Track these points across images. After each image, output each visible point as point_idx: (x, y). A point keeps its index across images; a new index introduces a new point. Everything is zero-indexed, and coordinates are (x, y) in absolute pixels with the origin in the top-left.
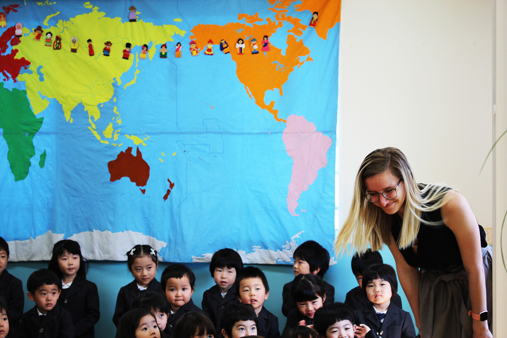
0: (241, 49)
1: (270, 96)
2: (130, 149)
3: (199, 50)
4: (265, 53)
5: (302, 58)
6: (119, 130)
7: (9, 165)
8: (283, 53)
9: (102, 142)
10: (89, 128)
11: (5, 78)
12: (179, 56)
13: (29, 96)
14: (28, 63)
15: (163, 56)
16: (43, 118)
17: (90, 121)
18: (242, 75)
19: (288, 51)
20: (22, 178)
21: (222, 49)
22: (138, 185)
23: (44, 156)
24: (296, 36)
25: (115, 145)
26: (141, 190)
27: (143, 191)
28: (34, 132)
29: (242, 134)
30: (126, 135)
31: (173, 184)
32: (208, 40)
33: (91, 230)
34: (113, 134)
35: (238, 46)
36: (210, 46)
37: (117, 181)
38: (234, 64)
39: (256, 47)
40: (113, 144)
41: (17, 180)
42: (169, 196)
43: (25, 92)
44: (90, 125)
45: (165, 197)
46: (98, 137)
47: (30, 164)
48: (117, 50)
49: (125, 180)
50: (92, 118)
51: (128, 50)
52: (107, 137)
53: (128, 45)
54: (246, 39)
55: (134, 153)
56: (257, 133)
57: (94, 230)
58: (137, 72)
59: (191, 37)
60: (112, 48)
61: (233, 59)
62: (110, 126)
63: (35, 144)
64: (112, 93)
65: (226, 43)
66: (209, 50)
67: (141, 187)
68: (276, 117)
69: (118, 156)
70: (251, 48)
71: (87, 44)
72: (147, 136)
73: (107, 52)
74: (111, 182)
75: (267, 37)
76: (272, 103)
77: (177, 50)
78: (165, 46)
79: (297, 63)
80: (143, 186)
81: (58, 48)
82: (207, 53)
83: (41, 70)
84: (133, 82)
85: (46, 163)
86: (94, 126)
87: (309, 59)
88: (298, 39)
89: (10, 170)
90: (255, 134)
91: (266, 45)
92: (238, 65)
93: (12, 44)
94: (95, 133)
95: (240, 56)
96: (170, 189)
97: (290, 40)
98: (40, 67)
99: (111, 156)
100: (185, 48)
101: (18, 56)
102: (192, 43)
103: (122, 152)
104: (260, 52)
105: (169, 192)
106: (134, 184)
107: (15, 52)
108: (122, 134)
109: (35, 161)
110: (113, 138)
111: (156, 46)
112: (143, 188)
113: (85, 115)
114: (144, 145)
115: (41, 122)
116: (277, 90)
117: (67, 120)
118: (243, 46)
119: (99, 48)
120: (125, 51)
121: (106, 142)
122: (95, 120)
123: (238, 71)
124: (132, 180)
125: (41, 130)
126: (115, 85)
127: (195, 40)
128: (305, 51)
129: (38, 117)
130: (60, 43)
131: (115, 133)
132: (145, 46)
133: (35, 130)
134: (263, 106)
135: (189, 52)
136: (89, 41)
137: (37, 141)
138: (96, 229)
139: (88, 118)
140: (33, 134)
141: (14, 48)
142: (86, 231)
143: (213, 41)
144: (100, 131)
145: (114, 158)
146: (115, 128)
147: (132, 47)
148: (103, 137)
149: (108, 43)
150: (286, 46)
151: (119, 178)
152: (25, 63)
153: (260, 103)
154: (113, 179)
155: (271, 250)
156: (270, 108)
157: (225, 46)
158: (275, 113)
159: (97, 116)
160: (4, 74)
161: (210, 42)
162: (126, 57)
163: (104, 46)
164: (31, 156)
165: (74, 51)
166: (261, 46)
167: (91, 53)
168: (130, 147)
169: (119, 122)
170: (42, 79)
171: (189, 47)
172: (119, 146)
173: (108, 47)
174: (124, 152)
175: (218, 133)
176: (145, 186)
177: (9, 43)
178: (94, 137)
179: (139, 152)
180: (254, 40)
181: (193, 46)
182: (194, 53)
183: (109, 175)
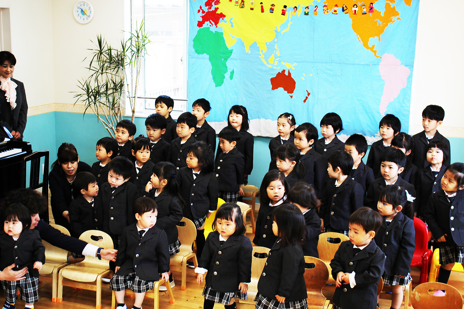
0: (355, 11)
1: (373, 41)
2: (284, 71)
3: (328, 11)
4: (371, 14)
5: (394, 18)
6: (278, 59)
7: (212, 77)
8: (382, 14)
9: (267, 65)
10: (260, 57)
11: (211, 24)
12: (316, 14)
13: (224, 36)
14: (225, 16)
15: (306, 14)
16: (233, 50)
17: (261, 53)
18: (355, 27)
19: (385, 13)
20: (220, 85)
21: (343, 10)
22: (288, 93)
23: (232, 73)
24: (391, 4)
25: (275, 68)
26: (290, 96)
27: (292, 97)
28: (227, 58)
29: (354, 64)
30: (282, 62)
31: (310, 93)
32: (335, 5)
33: (259, 118)
34: (274, 61)
35: (354, 9)
36: (336, 8)
37: (276, 90)
38: (351, 20)
39: (365, 10)
40: (274, 67)
41: (216, 86)
42: (307, 100)
43: (222, 33)
44: (260, 55)
45: (305, 101)
46: (265, 63)
47: (224, 77)
48: (278, 10)
49: (281, 89)
50: (262, 51)
51: (285, 9)
52: (270, 63)
53: (285, 7)
54: (359, 4)
55: (286, 73)
56: (363, 65)
57: (261, 118)
58: (290, 23)
59: (325, 3)
60: (275, 8)
61: (350, 17)
62: (273, 56)
63: (227, 65)
64: (275, 36)
65: (346, 7)
66: (335, 11)
67: (290, 94)
68: (375, 55)
69: (277, 74)
70: (362, 10)
71: (260, 5)
72: (295, 63)
73: (272, 10)
74: (272, 90)
75: (372, 4)
76: (374, 46)
77: (315, 10)
78: (308, 7)
79: (391, 21)
80: (291, 93)
81: (242, 7)
82: (334, 13)
83: (232, 21)
84: (287, 29)
85: (233, 77)
86: (263, 56)
87: (399, 19)
88: (392, 5)
89: (213, 80)
90: (361, 65)
91: (371, 9)
92: (353, 21)
93: (215, 4)
94: (264, 60)
95: (355, 15)
96: (308, 96)
97: (387, 5)
98: (232, 19)
99: (272, 74)
100: (320, 9)
101: (218, 12)
102: (325, 6)
103: (279, 72)
104: (368, 13)
105: (307, 98)
106: (286, 92)
107: (217, 9)
108: (280, 61)
109: (227, 75)
110: (274, 63)
111: (303, 8)
112: (291, 95)
113: (258, 49)
114: (293, 69)
115: (232, 52)
116: (376, 38)
117: (247, 52)
118: (357, 9)
119: (267, 8)
120: (283, 10)
121: (270, 66)
122: (264, 53)
123: (353, 25)
124: (285, 90)
125: (231, 57)
126: (276, 31)
127: (326, 4)
128: (397, 14)
129: (229, 49)
130: (243, 4)
131: (276, 60)
132: (296, 7)
133: (227, 57)
134: (368, 48)
135: (323, 12)
136: (261, 3)
137: (228, 63)
138: (263, 118)
139: (259, 51)
140: (226, 59)
141: (216, 6)
142: (256, 118)
143: (338, 5)
144: (266, 59)
145: (275, 76)
146: (276, 57)
147: (287, 8)
148: (268, 63)
149: (273, 5)
150: (384, 10)
151: (277, 88)
152: (222, 16)
153: (366, 45)
154: (273, 89)
155: (368, 136)
156: (372, 49)
157: (345, 8)
158: (375, 52)
159: (265, 50)
160: (210, 22)
161: (336, 6)
162: (283, 13)
163: (271, 7)
164: (225, 73)
165: (252, 9)
166: (368, 10)
167: (262, 11)
168: (284, 69)
169: (278, 54)
170: (232, 26)
171: (323, 8)
172: (277, 69)
173: (272, 7)
174: (281, 72)
175: (339, 63)
176: (292, 94)
177: (213, 4)
178: (263, 62)
179: (289, 73)
180: (364, 5)
181: (325, 8)
182: (326, 12)
183: (271, 86)
